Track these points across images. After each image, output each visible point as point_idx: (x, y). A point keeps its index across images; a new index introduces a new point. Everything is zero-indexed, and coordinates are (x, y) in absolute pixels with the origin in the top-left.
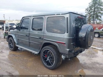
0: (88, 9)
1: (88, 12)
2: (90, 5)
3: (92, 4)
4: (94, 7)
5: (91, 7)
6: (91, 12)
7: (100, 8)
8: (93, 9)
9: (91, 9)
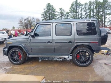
0: (43, 14)
1: (44, 17)
2: (45, 11)
3: (46, 10)
4: (48, 13)
5: (46, 13)
6: (47, 17)
7: (54, 14)
8: (48, 14)
9: (46, 15)
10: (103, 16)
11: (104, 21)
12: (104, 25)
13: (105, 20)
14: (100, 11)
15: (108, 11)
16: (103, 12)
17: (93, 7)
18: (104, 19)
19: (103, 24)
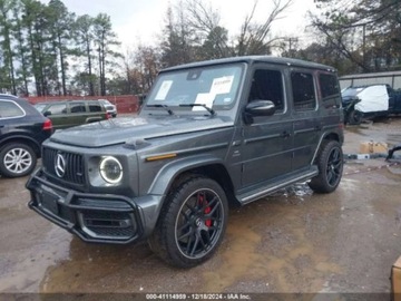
10: (55, 56)
11: (60, 75)
12: (64, 89)
13: (63, 72)
14: (44, 36)
15: (69, 42)
16: (55, 44)
17: (16, 15)
18: (60, 69)
19: (59, 85)
